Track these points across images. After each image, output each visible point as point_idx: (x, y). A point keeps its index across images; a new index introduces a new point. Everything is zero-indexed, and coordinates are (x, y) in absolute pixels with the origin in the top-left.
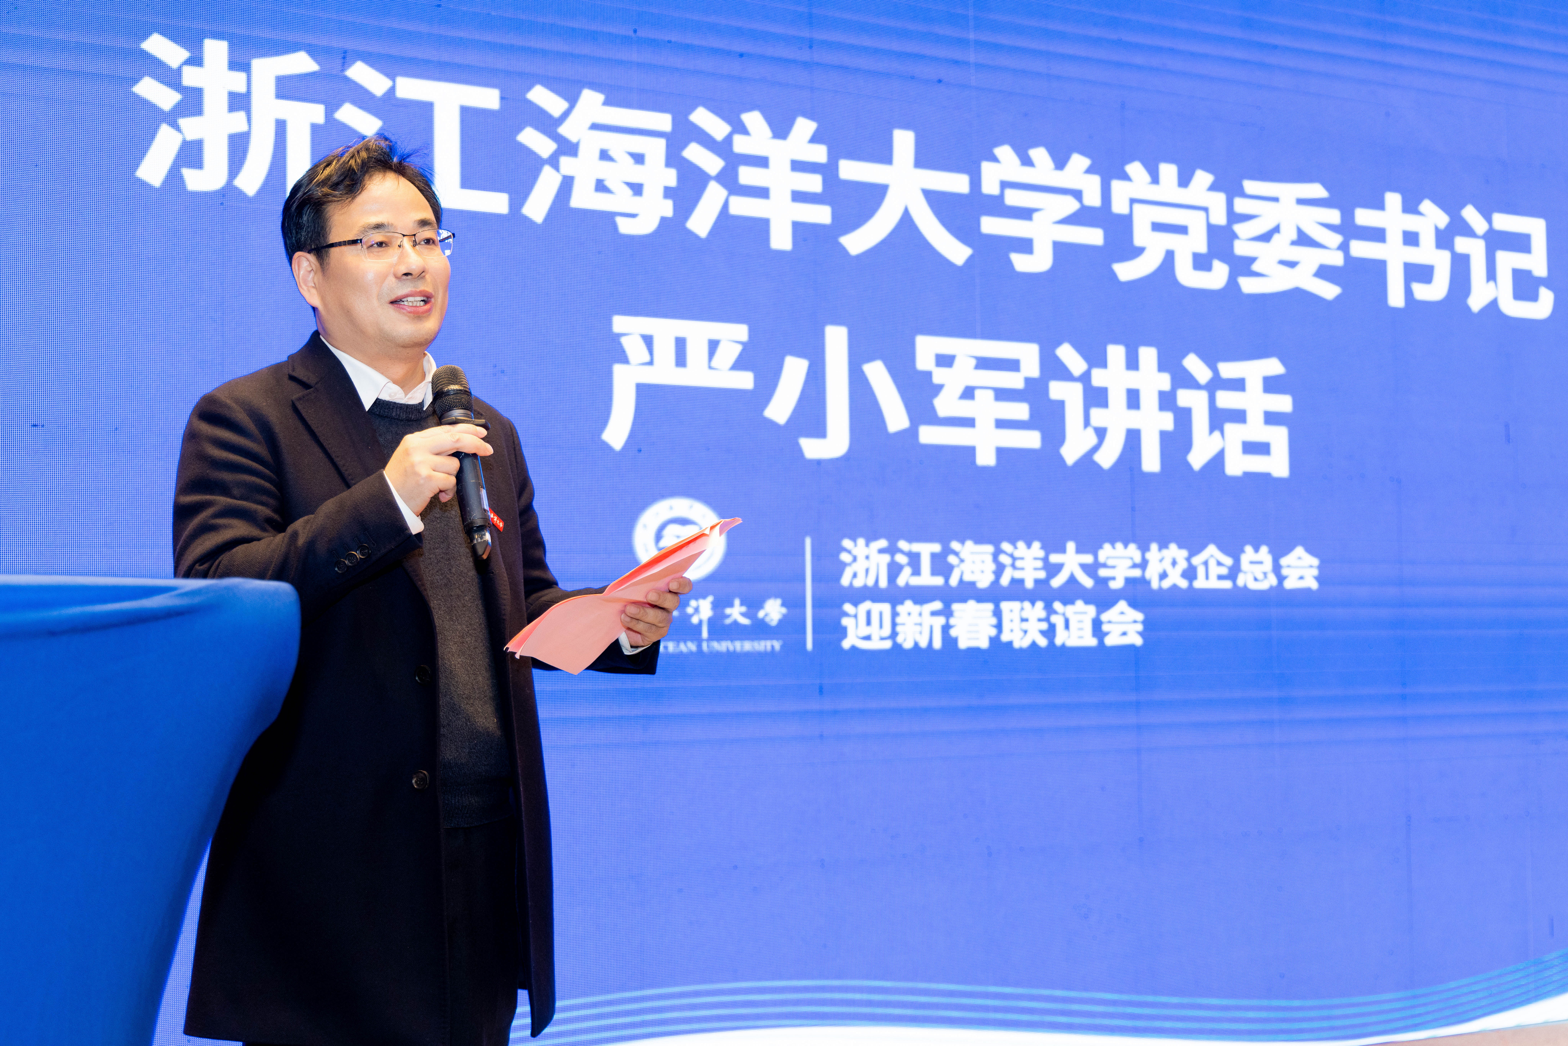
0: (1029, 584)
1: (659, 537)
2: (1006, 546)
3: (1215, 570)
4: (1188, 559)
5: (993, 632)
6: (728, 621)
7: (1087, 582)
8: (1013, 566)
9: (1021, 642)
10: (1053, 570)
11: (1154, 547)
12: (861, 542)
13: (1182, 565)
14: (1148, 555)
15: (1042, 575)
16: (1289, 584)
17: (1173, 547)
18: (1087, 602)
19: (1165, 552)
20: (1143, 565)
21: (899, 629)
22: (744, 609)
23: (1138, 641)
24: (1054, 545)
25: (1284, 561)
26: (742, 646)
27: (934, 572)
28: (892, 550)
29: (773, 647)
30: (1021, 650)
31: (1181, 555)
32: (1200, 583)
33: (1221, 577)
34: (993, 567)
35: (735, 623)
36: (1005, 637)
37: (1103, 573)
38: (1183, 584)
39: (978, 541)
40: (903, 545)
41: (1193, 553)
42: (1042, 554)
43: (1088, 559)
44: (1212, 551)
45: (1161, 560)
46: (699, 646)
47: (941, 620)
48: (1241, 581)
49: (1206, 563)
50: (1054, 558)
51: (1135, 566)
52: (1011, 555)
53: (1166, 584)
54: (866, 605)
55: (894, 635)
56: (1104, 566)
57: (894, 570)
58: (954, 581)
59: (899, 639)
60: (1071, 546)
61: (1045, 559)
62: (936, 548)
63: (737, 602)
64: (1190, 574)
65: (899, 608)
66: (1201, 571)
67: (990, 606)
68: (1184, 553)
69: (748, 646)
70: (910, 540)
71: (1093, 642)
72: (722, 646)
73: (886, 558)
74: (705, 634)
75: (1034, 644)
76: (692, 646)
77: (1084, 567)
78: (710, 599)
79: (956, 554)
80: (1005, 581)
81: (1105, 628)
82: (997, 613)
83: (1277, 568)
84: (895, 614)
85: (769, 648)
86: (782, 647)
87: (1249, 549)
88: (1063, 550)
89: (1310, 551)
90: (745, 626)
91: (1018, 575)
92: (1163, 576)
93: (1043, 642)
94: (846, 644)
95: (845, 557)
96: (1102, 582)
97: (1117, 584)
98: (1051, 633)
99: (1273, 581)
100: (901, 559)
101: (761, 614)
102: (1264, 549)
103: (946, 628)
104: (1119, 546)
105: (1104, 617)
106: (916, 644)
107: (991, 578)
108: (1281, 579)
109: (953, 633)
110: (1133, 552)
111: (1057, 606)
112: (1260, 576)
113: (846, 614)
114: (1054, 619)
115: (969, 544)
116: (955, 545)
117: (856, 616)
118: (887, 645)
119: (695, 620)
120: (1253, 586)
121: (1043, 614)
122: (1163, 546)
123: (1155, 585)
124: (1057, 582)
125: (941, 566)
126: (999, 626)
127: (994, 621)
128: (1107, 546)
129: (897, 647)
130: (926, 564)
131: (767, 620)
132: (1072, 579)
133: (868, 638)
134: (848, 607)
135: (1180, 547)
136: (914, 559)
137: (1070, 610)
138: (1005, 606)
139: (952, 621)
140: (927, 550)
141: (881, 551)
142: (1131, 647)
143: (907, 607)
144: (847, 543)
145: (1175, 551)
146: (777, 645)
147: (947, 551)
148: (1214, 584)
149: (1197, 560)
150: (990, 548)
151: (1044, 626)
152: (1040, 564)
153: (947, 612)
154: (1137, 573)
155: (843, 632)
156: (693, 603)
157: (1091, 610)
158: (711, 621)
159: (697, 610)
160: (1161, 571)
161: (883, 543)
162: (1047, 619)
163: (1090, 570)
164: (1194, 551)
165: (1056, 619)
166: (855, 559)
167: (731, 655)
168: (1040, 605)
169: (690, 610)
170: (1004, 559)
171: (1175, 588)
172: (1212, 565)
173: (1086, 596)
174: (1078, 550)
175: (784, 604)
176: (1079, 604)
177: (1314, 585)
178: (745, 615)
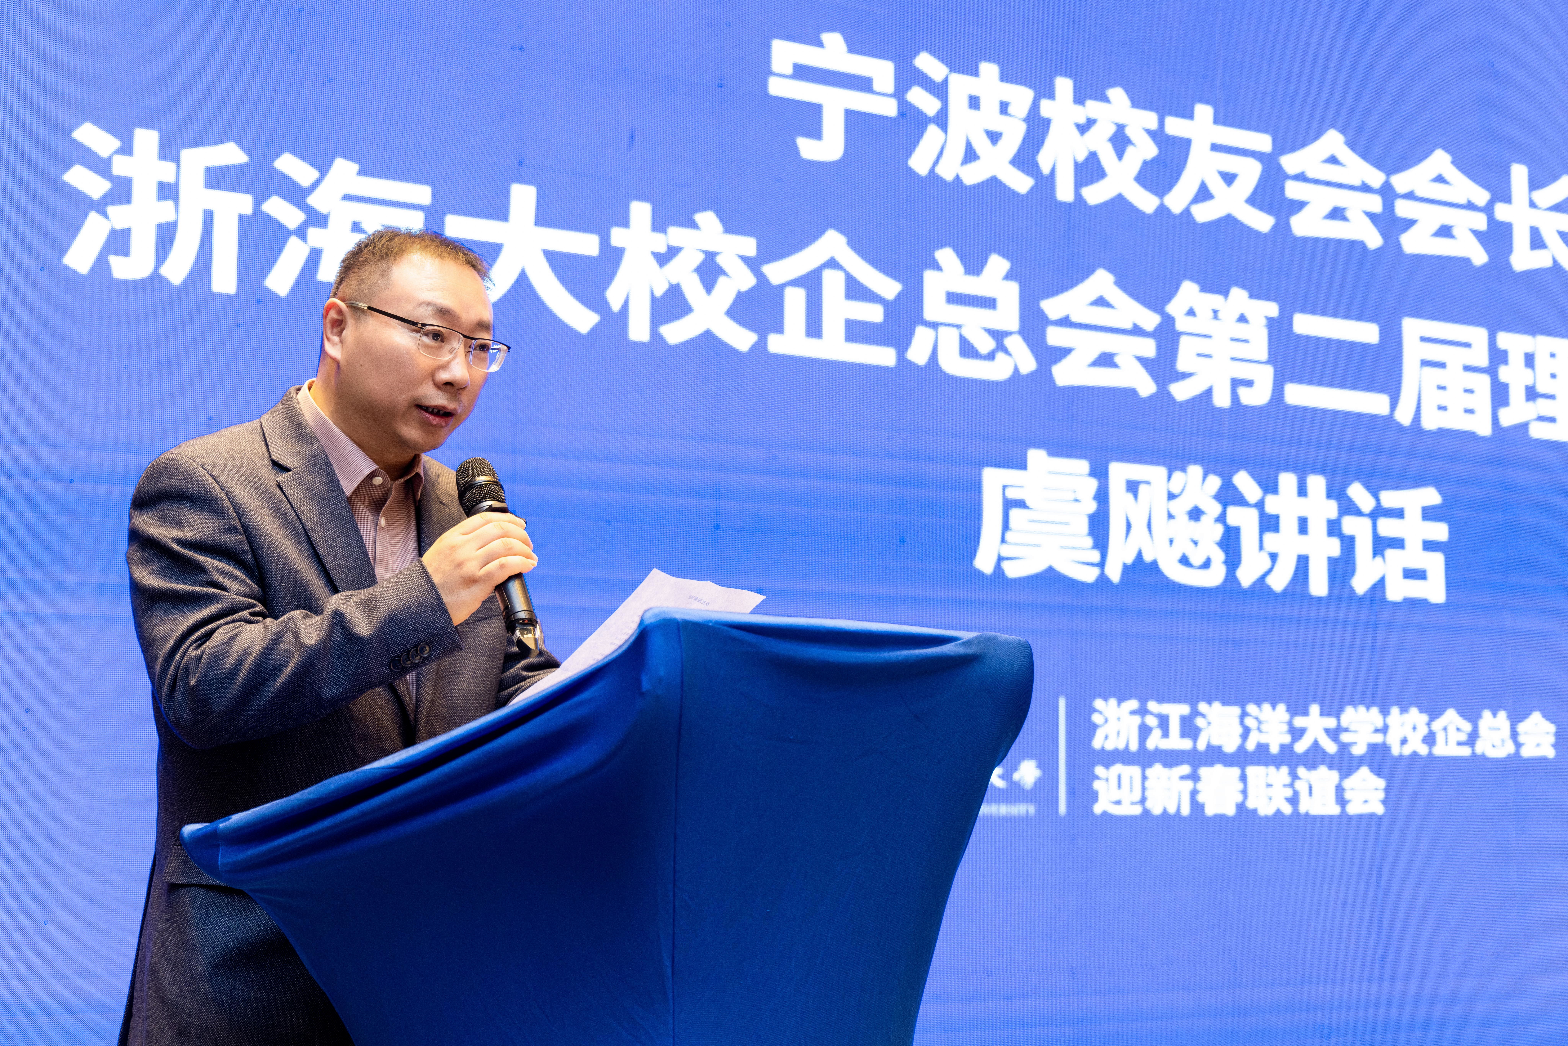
0: (1274, 749)
2: (1252, 708)
3: (1453, 736)
4: (1428, 724)
5: (1239, 798)
7: (1330, 747)
8: (1259, 729)
9: (1266, 810)
10: (1297, 733)
11: (1395, 710)
12: (1113, 702)
13: (1423, 731)
14: (1389, 720)
15: (1287, 739)
16: (1526, 753)
17: (1414, 711)
18: (1330, 767)
19: (1406, 716)
20: (1384, 730)
21: (1148, 794)
22: (1001, 771)
23: (1380, 810)
24: (1298, 708)
25: (1521, 727)
26: (998, 810)
27: (1184, 734)
28: (1142, 711)
29: (1027, 811)
30: (1266, 818)
31: (1422, 720)
32: (1441, 750)
33: (1460, 744)
34: (1239, 730)
36: (1250, 804)
37: (1345, 738)
38: (1423, 750)
39: (1225, 702)
40: (1152, 706)
41: (1433, 717)
42: (1286, 717)
43: (1331, 722)
44: (1451, 717)
45: (1402, 725)
47: (1189, 785)
48: (1479, 748)
49: (1445, 729)
50: (1299, 722)
51: (1377, 731)
52: (1257, 719)
53: (1407, 750)
54: (1118, 768)
55: (1143, 800)
56: (1347, 730)
57: (1144, 731)
58: (1201, 745)
59: (1149, 805)
60: (1315, 709)
61: (1290, 723)
62: (1185, 709)
64: (1430, 739)
65: (1149, 772)
66: (1440, 737)
67: (1236, 771)
68: (1425, 718)
69: (1004, 809)
70: (1160, 700)
71: (1335, 810)
73: (1137, 720)
75: (1278, 812)
77: (1328, 731)
79: (1204, 716)
80: (1251, 746)
81: (1347, 795)
82: (1243, 778)
83: (1514, 735)
84: (1144, 778)
85: (1024, 812)
87: (1487, 714)
88: (1306, 713)
89: (1547, 716)
90: (1001, 789)
91: (1263, 739)
92: (1404, 741)
93: (1287, 809)
94: (1098, 809)
95: (1096, 718)
96: (1344, 748)
97: (1359, 750)
98: (1294, 800)
99: (1510, 748)
100: (1151, 721)
101: (1016, 776)
102: (1502, 715)
103: (1194, 793)
104: (1362, 709)
105: (1348, 783)
106: (1165, 811)
107: (1238, 741)
108: (1518, 745)
109: (1200, 798)
110: (1374, 716)
111: (1301, 771)
112: (1498, 743)
113: (1098, 778)
114: (1298, 785)
115: (1217, 705)
116: (1203, 707)
117: (1107, 780)
118: (1137, 810)
120: (1492, 753)
121: (1288, 780)
122: (1404, 710)
123: (1396, 751)
124: (1301, 747)
125: (1189, 729)
126: (1245, 792)
127: (1241, 786)
128: (1349, 710)
129: (1146, 812)
130: (1175, 726)
132: (1316, 744)
133: (1118, 802)
134: (1099, 770)
135: (1421, 711)
136: (1164, 721)
137: (1313, 776)
138: (1253, 771)
139: (1200, 786)
140: (1176, 711)
141: (1133, 713)
142: (1373, 816)
143: (1157, 771)
144: (1099, 703)
145: (1416, 716)
146: (1032, 809)
147: (1195, 713)
148: (1453, 750)
149: (1437, 725)
150: (1236, 710)
151: (1289, 793)
152: (1285, 728)
153: (1194, 777)
154: (1378, 738)
155: (1094, 797)
157: (1334, 777)
160: (1402, 737)
161: (1133, 704)
162: (1291, 785)
163: (1334, 734)
164: (1434, 715)
165: (1300, 786)
166: (1106, 721)
168: (1285, 770)
170: (1250, 722)
171: (1415, 754)
172: (1451, 730)
173: (1331, 762)
174: (1323, 714)
175: (1039, 766)
176: (1323, 769)
177: (1550, 753)
178: (1001, 777)
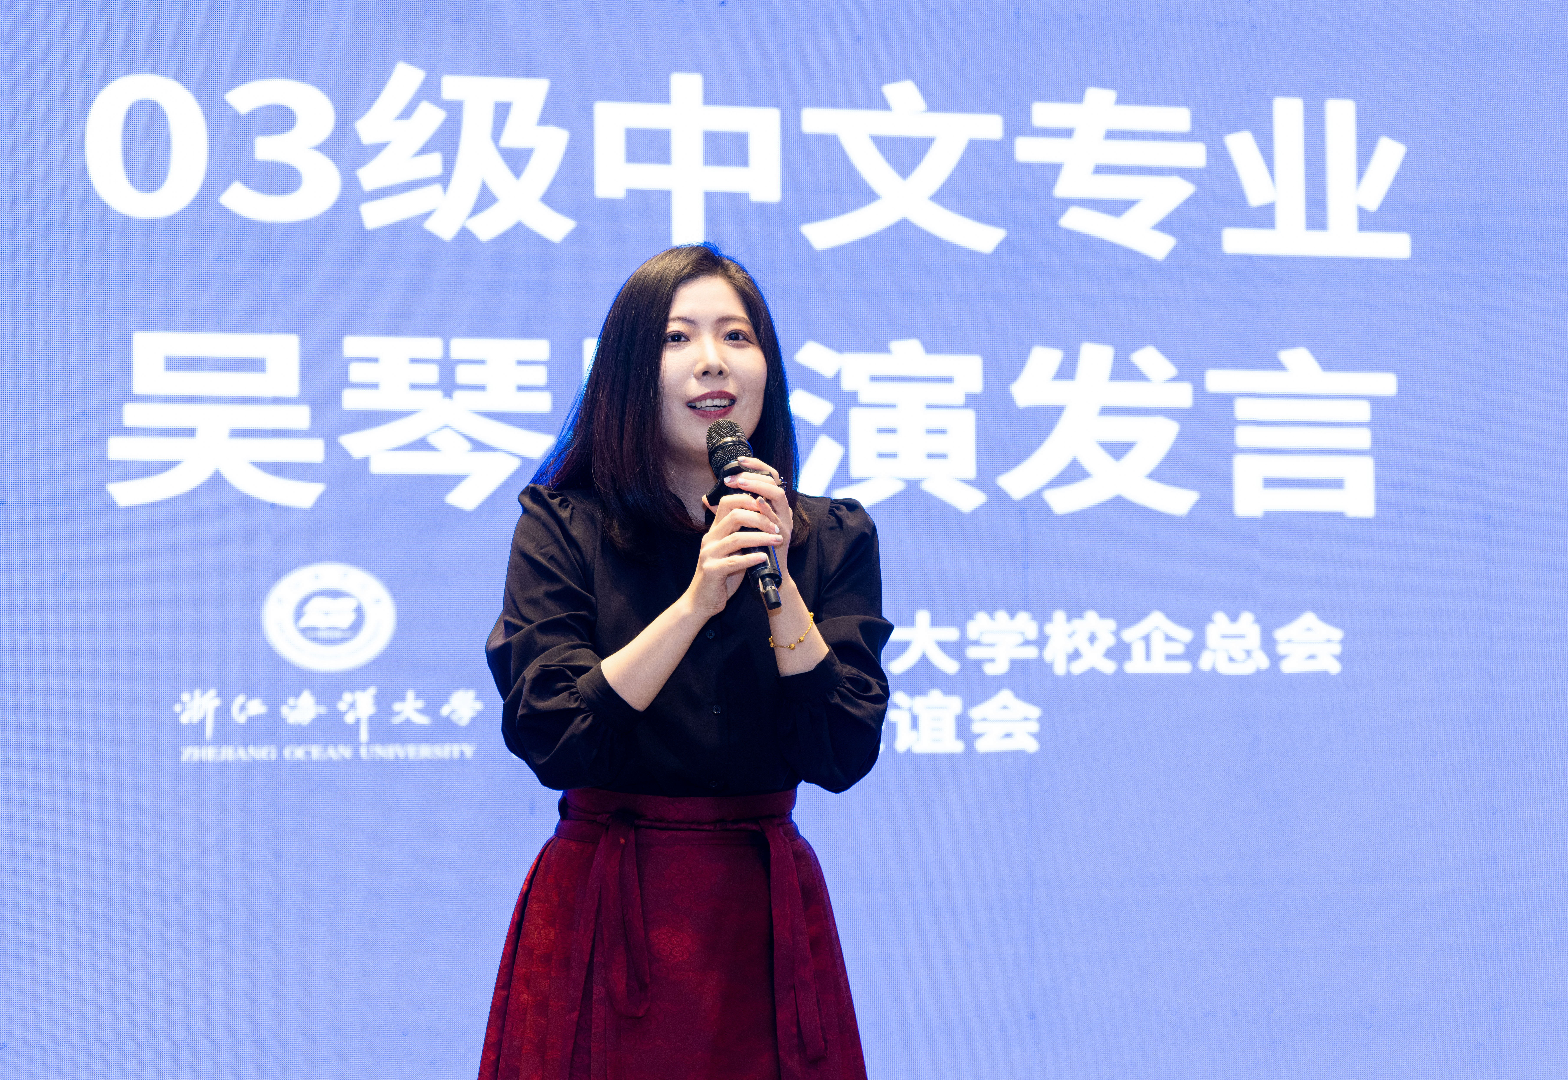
1: (299, 613)
3: (1160, 647)
4: (1117, 634)
6: (397, 720)
7: (949, 666)
11: (1059, 616)
13: (1107, 640)
14: (1049, 629)
16: (1288, 667)
17: (1091, 616)
18: (947, 692)
19: (1077, 623)
20: (1042, 641)
22: (420, 704)
23: (1032, 746)
25: (1280, 634)
26: (418, 751)
29: (462, 753)
31: (1105, 628)
32: (1136, 665)
33: (1170, 658)
35: (408, 722)
37: (973, 653)
38: (1108, 667)
41: (1124, 623)
43: (951, 634)
44: (1156, 621)
45: (1071, 636)
46: (356, 751)
48: (1206, 663)
49: (1147, 639)
51: (1027, 643)
53: (1078, 668)
56: (977, 643)
60: (923, 617)
63: (410, 695)
64: (1119, 653)
66: (1138, 650)
68: (1110, 624)
69: (425, 751)
71: (957, 747)
72: (389, 752)
74: (364, 736)
76: (345, 752)
77: (944, 646)
78: (372, 691)
81: (976, 728)
83: (1268, 645)
85: (456, 755)
86: (476, 753)
87: (1220, 618)
88: (910, 623)
89: (1327, 618)
90: (422, 727)
92: (1075, 655)
96: (972, 666)
97: (997, 668)
99: (1262, 661)
101: (445, 711)
102: (1247, 619)
104: (1002, 616)
105: (975, 713)
108: (1275, 659)
110: (1025, 623)
111: (901, 697)
112: (1240, 655)
114: (895, 715)
119: (350, 719)
120: (1226, 668)
122: (1074, 614)
123: (1060, 669)
124: (899, 666)
128: (982, 617)
131: (454, 718)
132: (924, 663)
135: (1103, 615)
137: (920, 704)
142: (1020, 755)
145: (1093, 622)
146: (469, 750)
148: (1159, 666)
149: (1131, 635)
154: (1031, 653)
156: (347, 697)
157: (955, 704)
158: (372, 720)
159: (352, 706)
160: (1071, 650)
163: (953, 649)
164: (1127, 621)
165: (901, 716)
167: (398, 763)
169: (342, 706)
171: (1093, 673)
172: (1157, 641)
173: (947, 684)
174: (935, 622)
175: (478, 698)
176: (936, 695)
177: (1334, 668)
178: (420, 711)
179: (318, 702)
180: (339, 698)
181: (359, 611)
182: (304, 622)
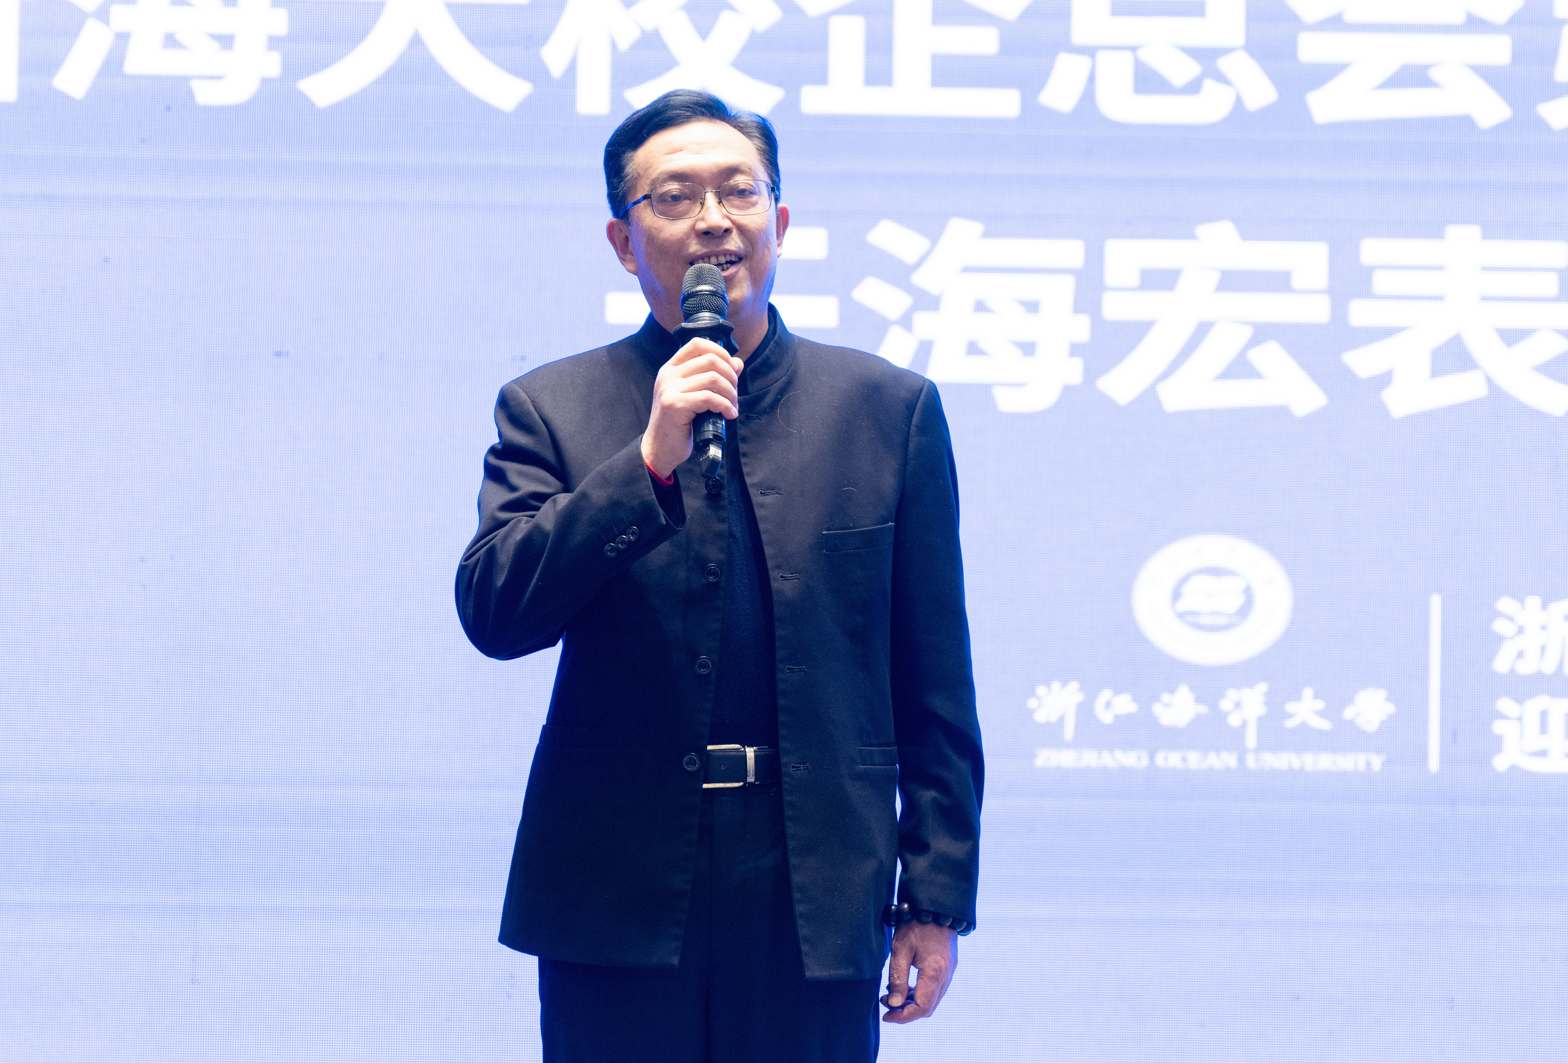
1: (1176, 595)
6: (1290, 723)
12: (1534, 601)
22: (1320, 705)
26: (1316, 761)
29: (1369, 764)
35: (1304, 726)
46: (1241, 759)
54: (1541, 702)
63: (1308, 693)
69: (1325, 761)
72: (1281, 760)
74: (1251, 740)
76: (1230, 760)
78: (1262, 688)
85: (1362, 766)
94: (1501, 762)
95: (1501, 626)
101: (1349, 713)
113: (1503, 716)
117: (1520, 719)
119: (1234, 720)
131: (1360, 721)
133: (1542, 754)
134: (1505, 705)
144: (1507, 604)
146: (1376, 761)
155: (1495, 743)
156: (1232, 695)
158: (1261, 721)
159: (1238, 705)
166: (1521, 630)
167: (1295, 775)
169: (1225, 705)
175: (1391, 698)
178: (1321, 714)
179: (1198, 700)
180: (1222, 696)
181: (1248, 593)
182: (1183, 605)
